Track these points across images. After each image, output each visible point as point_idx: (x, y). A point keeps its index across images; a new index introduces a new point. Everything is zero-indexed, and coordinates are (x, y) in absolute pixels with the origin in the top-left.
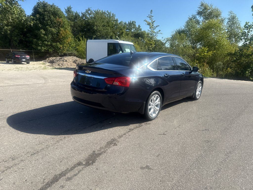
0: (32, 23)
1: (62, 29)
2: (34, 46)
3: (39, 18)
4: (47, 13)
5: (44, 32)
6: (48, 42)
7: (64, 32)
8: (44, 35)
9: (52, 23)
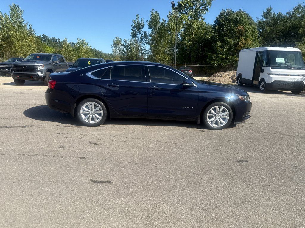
0: (209, 36)
1: (242, 39)
2: (208, 60)
3: (218, 29)
4: (228, 22)
5: (221, 44)
6: (223, 55)
7: (244, 42)
8: (220, 47)
9: (231, 33)
